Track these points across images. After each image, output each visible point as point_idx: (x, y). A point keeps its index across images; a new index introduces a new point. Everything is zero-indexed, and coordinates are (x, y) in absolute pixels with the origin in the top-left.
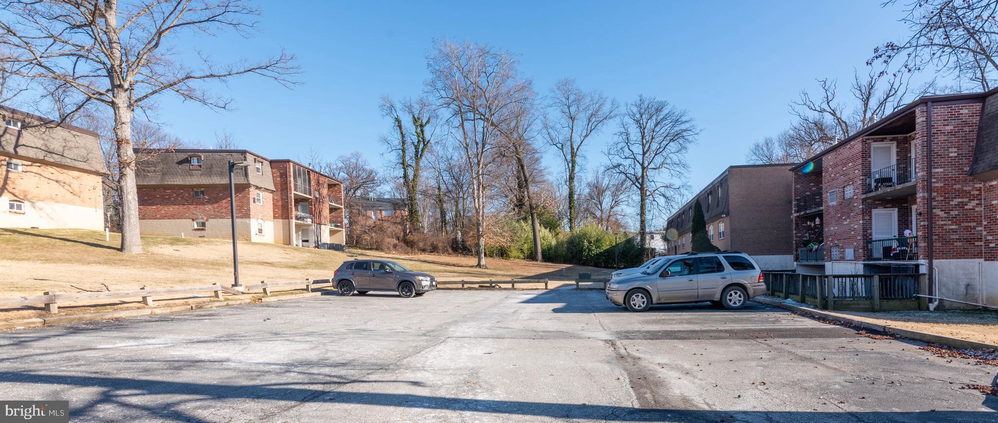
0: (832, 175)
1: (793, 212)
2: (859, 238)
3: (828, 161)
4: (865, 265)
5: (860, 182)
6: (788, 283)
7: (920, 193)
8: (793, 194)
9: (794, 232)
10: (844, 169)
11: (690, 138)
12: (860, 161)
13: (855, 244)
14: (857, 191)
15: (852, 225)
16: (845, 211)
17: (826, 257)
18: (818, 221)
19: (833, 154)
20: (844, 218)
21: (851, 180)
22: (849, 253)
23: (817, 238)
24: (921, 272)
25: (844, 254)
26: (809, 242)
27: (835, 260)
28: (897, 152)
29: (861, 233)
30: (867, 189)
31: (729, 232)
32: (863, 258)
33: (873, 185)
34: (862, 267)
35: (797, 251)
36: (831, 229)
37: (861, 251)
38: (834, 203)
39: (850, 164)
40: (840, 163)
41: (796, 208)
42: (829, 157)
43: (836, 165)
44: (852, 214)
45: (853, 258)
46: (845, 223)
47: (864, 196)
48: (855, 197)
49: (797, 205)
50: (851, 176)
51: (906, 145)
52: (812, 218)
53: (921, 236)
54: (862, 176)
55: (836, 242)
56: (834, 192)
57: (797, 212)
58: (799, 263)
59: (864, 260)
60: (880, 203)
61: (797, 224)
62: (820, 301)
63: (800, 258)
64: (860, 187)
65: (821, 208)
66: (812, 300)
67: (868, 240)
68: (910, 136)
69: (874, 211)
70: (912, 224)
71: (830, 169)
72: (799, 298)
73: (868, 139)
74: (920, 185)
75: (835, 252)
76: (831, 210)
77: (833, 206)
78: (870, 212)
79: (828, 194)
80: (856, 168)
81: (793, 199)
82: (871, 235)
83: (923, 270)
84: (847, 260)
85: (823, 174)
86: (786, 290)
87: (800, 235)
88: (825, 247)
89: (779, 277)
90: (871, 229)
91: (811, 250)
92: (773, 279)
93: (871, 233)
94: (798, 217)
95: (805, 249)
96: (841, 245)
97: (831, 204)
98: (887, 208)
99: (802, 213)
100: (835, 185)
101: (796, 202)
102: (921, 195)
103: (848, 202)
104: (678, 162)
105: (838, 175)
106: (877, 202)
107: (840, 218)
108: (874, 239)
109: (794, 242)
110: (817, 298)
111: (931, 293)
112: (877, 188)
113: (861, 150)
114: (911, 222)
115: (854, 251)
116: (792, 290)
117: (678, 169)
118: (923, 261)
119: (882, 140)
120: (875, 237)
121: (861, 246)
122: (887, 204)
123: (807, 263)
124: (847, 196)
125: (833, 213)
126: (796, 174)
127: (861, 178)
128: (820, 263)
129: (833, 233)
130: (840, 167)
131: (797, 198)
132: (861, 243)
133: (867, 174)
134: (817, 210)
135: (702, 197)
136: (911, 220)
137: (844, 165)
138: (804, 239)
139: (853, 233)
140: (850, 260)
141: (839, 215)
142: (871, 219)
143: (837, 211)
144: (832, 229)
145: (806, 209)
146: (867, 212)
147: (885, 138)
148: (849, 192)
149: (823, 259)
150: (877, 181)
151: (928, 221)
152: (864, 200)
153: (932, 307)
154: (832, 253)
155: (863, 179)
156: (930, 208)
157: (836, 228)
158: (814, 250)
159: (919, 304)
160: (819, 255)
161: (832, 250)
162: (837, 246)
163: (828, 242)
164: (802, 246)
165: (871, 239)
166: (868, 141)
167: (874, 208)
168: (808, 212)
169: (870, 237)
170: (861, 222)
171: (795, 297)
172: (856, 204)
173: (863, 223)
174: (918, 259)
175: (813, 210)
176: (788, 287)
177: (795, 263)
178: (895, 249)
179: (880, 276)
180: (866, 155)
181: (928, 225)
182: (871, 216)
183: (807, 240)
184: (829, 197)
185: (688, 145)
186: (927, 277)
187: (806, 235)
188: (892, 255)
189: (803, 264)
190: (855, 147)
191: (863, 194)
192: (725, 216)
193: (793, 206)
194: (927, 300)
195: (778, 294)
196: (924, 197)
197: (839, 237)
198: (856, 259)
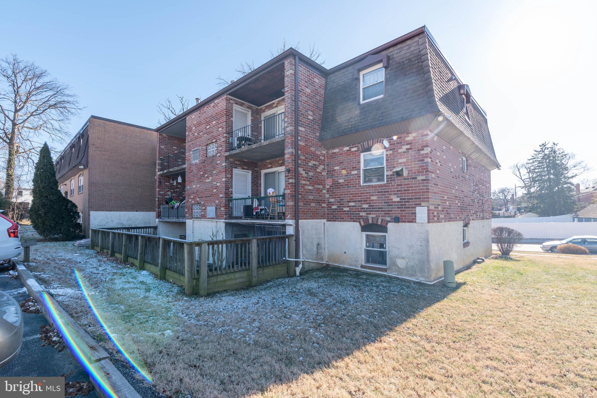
0: (196, 134)
1: (157, 170)
2: (221, 196)
3: (191, 120)
4: (227, 224)
5: (224, 139)
6: (145, 246)
7: (289, 148)
8: (157, 153)
9: (157, 190)
10: (208, 127)
11: (73, 111)
12: (224, 119)
13: (217, 202)
14: (220, 148)
15: (215, 183)
16: (207, 168)
17: (187, 215)
18: (180, 180)
19: (197, 113)
20: (206, 175)
21: (214, 137)
22: (211, 210)
23: (178, 197)
24: (288, 233)
25: (205, 213)
26: (171, 199)
27: (197, 218)
28: (252, 119)
29: (224, 190)
30: (230, 147)
31: (87, 186)
32: (225, 216)
33: (236, 143)
34: (223, 225)
35: (159, 208)
36: (192, 186)
37: (223, 209)
38: (197, 161)
39: (214, 122)
40: (203, 122)
41: (160, 167)
42: (193, 117)
43: (199, 124)
44: (215, 172)
45: (215, 217)
46: (207, 181)
47: (227, 154)
48: (219, 155)
49: (161, 165)
50: (215, 134)
51: (258, 116)
52: (174, 176)
53: (289, 194)
54: (226, 133)
55: (198, 199)
56: (196, 150)
57: (160, 170)
58: (161, 220)
59: (226, 219)
60: (239, 163)
61: (160, 182)
62: (189, 281)
63: (162, 215)
64: (224, 145)
65: (184, 166)
66: (176, 276)
67: (229, 199)
68: (261, 108)
69: (235, 171)
70: (261, 187)
71: (194, 128)
72: (157, 270)
73: (231, 99)
74: (288, 141)
75: (197, 210)
76: (194, 168)
77: (196, 164)
78: (232, 171)
79: (191, 153)
80: (219, 126)
81: (157, 158)
82: (232, 194)
83: (290, 231)
84: (209, 218)
85: (187, 133)
86: (141, 258)
87: (163, 193)
88: (186, 205)
89: (134, 239)
90: (232, 188)
91: (173, 208)
92: (126, 242)
93: (232, 191)
94: (161, 175)
95: (167, 206)
96: (202, 203)
97: (194, 162)
98: (244, 169)
99: (165, 171)
100: (198, 143)
101: (160, 162)
102: (290, 150)
103: (211, 160)
104: (59, 129)
105: (201, 134)
106: (237, 162)
107: (203, 175)
108: (234, 198)
109: (157, 199)
110: (183, 275)
111: (297, 256)
112: (239, 146)
113: (225, 107)
114: (260, 185)
115: (216, 209)
116: (149, 258)
117: (60, 135)
118: (291, 221)
119: (242, 105)
120: (235, 196)
121: (223, 205)
122: (245, 166)
123: (168, 220)
124: (210, 154)
125: (195, 171)
126: (160, 135)
127: (225, 135)
128: (181, 220)
129: (195, 191)
130: (204, 126)
131: (161, 158)
132: (224, 201)
133: (230, 133)
134: (179, 168)
135: (67, 151)
136: (261, 183)
137: (208, 123)
138: (166, 197)
139: (215, 190)
140: (211, 218)
141: (202, 173)
142: (232, 178)
143: (199, 169)
144: (194, 186)
145: (169, 168)
146: (229, 171)
147: (244, 104)
148: (212, 150)
149: (184, 217)
150: (240, 139)
151: (295, 179)
152: (227, 158)
153: (298, 270)
154: (193, 211)
155: (226, 137)
156: (297, 166)
157: (198, 186)
158: (176, 207)
159: (288, 269)
160: (180, 213)
161: (194, 207)
162: (199, 203)
163: (189, 200)
164: (164, 203)
165: (232, 197)
166: (231, 101)
167: (235, 168)
168: (171, 170)
169: (231, 195)
170: (224, 180)
171: (153, 268)
172: (219, 162)
173: (226, 181)
174: (285, 219)
175: (176, 169)
176: (144, 253)
177: (157, 220)
178: (256, 208)
179: (258, 240)
180: (229, 113)
181: (295, 183)
182: (232, 175)
183: (168, 198)
184: (192, 156)
185: (70, 117)
186: (294, 238)
187: (168, 193)
188: (254, 213)
189: (164, 220)
190: (219, 105)
191: (226, 151)
192: (82, 167)
193: (157, 164)
194: (294, 263)
195: (131, 260)
196: (293, 153)
197: (200, 195)
198: (218, 217)
